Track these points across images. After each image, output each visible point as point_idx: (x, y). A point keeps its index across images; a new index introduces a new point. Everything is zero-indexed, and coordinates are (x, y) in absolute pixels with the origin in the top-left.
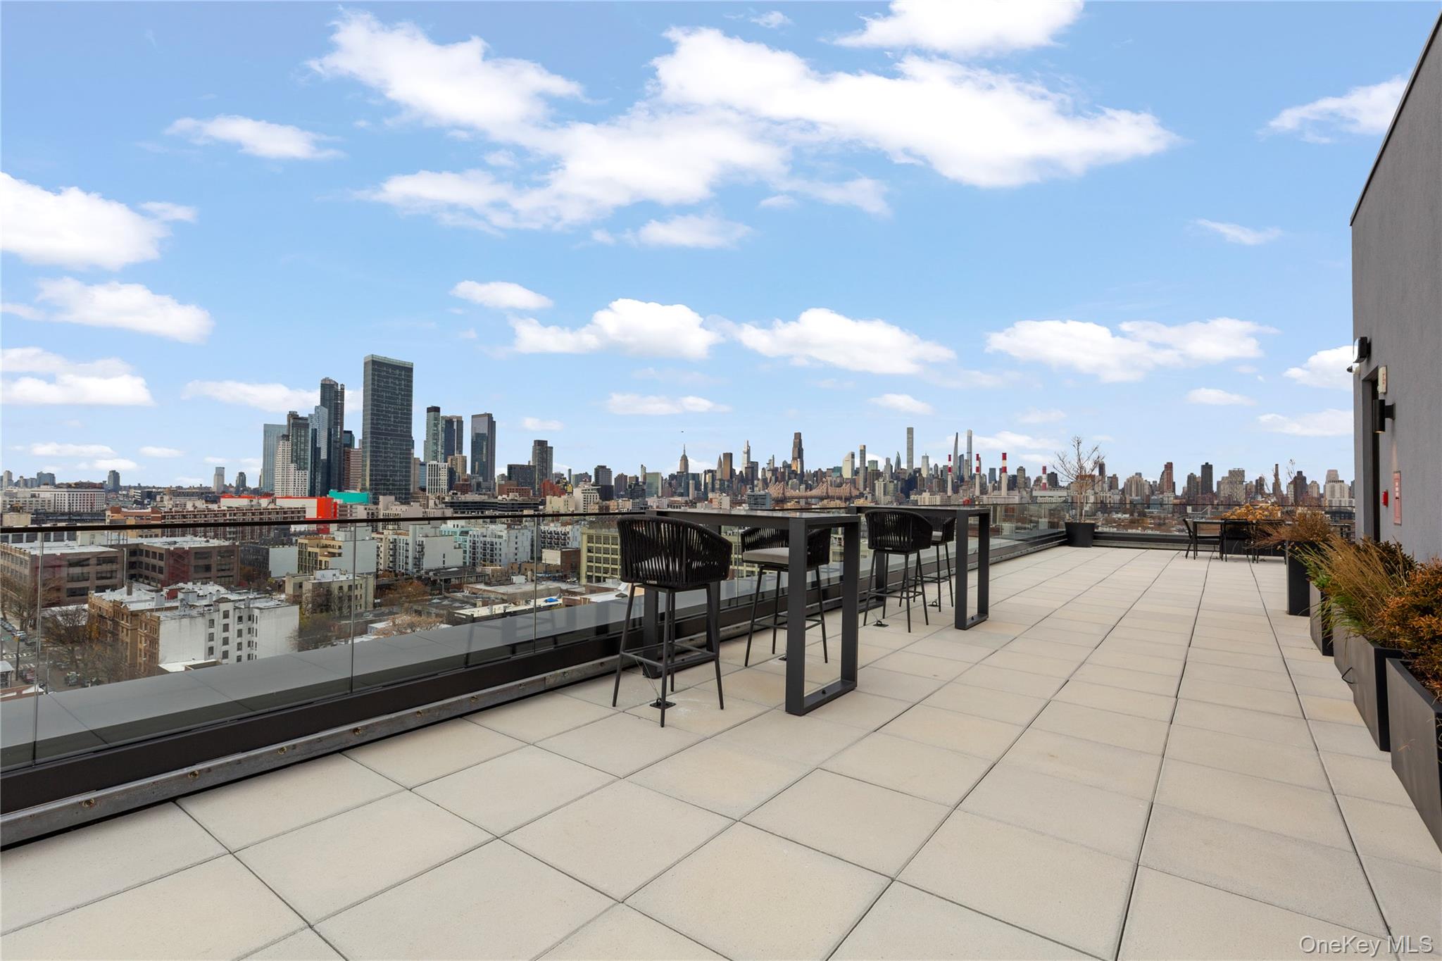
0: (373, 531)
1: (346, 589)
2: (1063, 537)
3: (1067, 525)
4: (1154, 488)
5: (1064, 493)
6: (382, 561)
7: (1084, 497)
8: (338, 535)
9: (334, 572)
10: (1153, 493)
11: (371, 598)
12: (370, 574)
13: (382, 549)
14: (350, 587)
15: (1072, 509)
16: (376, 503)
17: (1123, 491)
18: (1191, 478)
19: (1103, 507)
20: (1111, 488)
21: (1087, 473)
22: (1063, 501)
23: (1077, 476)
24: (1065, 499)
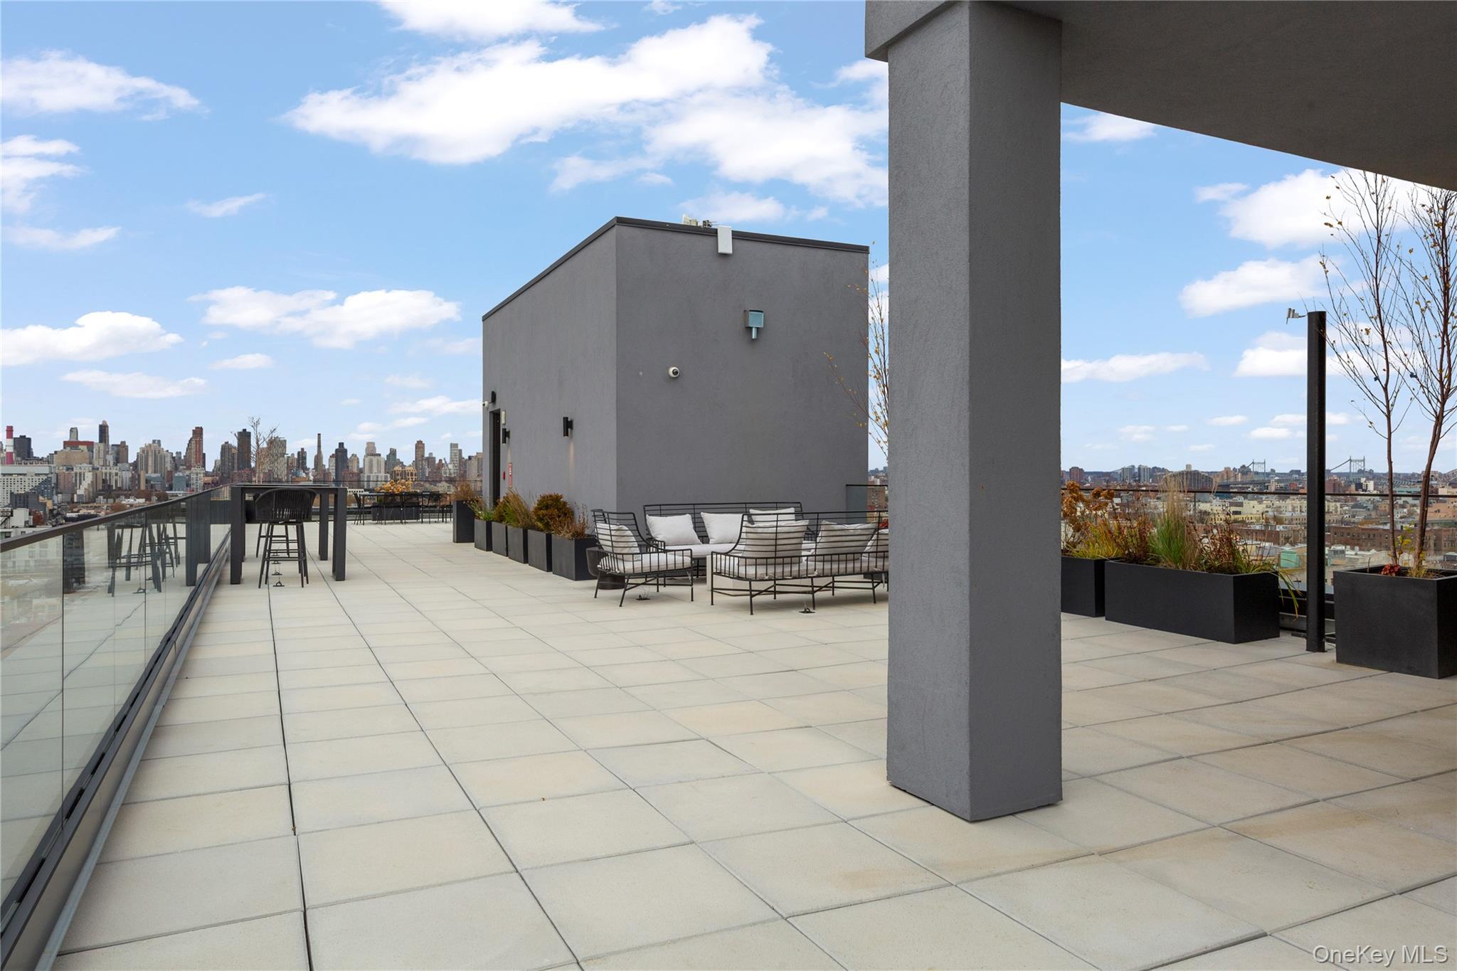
4: (176, 460)
5: (44, 469)
7: (76, 474)
10: (176, 469)
15: (57, 493)
17: (135, 465)
18: (226, 448)
19: (105, 489)
20: (117, 461)
21: (81, 439)
22: (41, 481)
23: (65, 443)
24: (45, 477)
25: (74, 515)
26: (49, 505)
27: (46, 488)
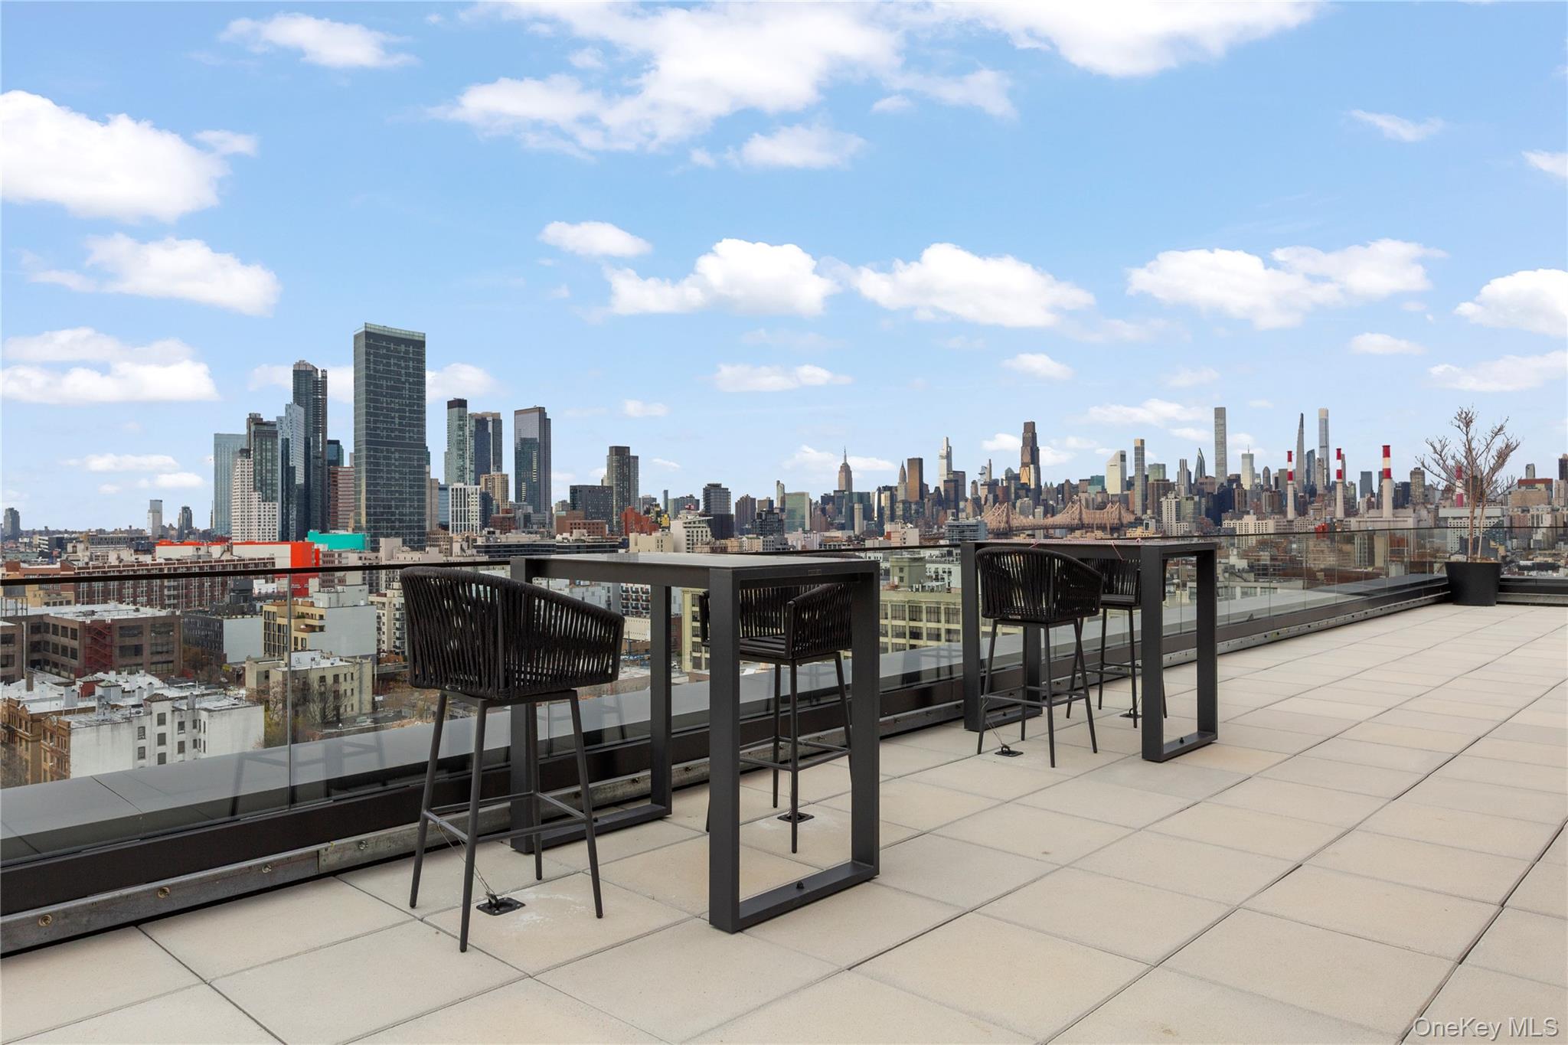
0: (371, 592)
1: (330, 680)
2: (1444, 588)
3: (1451, 567)
5: (1495, 511)
6: (384, 638)
7: (1533, 517)
8: (318, 597)
9: (312, 654)
11: (368, 696)
12: (365, 657)
13: (384, 619)
14: (336, 677)
15: (1511, 538)
16: (375, 549)
21: (1538, 476)
22: (1492, 524)
23: (1520, 482)
24: (1496, 521)
25: (1529, 563)
26: (1502, 551)
27: (1497, 533)
